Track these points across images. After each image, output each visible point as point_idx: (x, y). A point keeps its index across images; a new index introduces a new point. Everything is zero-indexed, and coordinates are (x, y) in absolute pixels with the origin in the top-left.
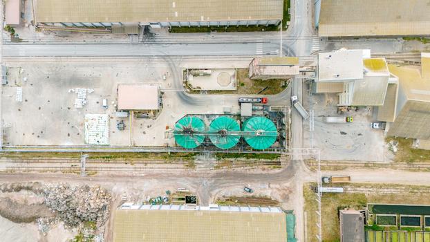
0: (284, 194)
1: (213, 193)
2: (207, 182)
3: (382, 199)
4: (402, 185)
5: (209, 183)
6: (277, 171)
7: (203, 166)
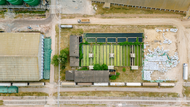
0: (47, 30)
1: (13, 30)
2: (10, 25)
3: (90, 31)
4: (98, 25)
5: (11, 25)
6: (44, 19)
7: (8, 17)
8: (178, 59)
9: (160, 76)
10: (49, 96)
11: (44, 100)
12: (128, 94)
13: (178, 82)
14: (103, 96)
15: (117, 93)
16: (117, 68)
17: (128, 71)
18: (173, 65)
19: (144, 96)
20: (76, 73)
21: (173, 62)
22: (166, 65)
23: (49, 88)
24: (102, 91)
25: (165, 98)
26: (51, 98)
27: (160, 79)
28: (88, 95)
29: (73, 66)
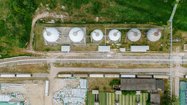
8: (53, 100)
9: (70, 82)
10: (179, 64)
11: (184, 60)
12: (101, 66)
13: (54, 77)
14: (126, 64)
15: (112, 67)
16: (112, 91)
17: (101, 87)
18: (59, 93)
19: (86, 64)
20: (154, 88)
21: (59, 97)
22: (65, 94)
23: (180, 72)
24: (126, 68)
25: (66, 62)
26: (178, 62)
27: (71, 80)
28: (140, 65)
29: (157, 95)
